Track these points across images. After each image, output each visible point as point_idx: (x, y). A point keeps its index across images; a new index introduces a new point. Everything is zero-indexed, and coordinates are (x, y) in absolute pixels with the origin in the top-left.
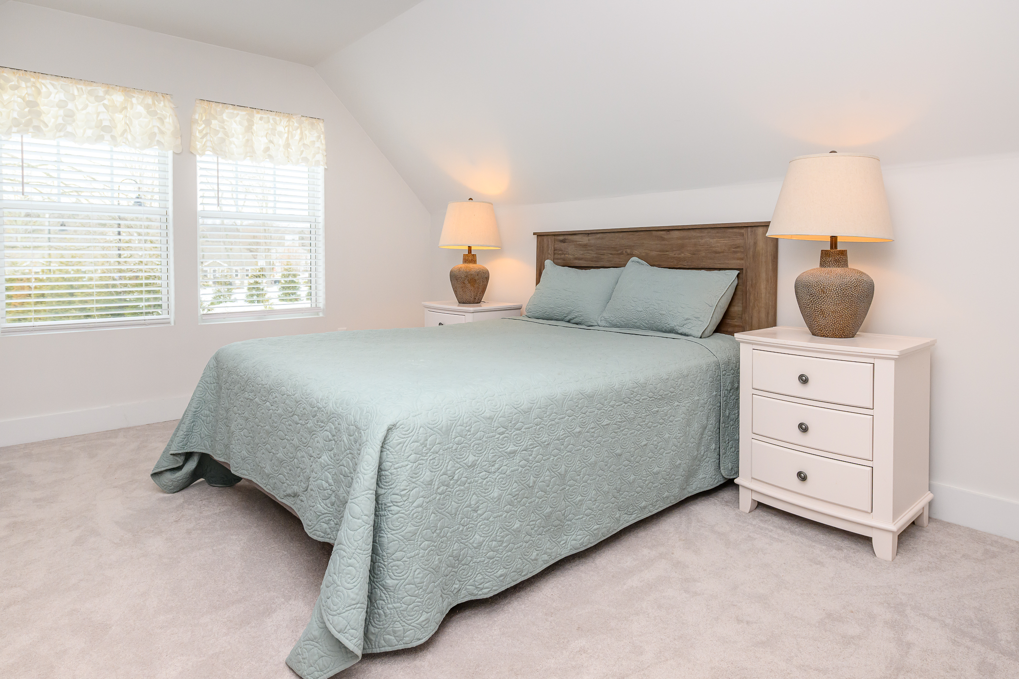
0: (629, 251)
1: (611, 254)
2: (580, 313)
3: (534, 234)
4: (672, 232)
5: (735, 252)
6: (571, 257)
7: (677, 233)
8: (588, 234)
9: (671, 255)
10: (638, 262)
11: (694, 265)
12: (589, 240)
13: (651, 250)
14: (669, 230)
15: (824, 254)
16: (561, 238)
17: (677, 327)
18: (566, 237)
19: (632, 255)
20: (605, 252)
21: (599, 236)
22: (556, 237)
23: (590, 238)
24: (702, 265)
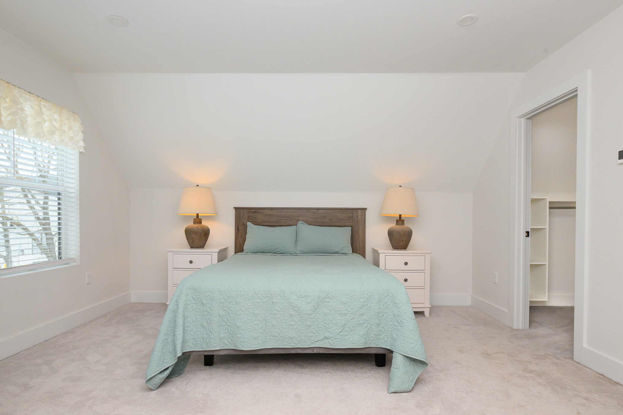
0: (296, 218)
1: (286, 220)
2: (284, 248)
3: (234, 208)
4: (320, 210)
5: (349, 220)
6: (260, 220)
7: (322, 210)
8: (272, 209)
9: (319, 220)
10: (302, 223)
11: (331, 225)
12: (272, 212)
13: (308, 218)
14: (318, 209)
15: (397, 221)
16: (254, 210)
17: (339, 251)
18: (257, 210)
19: (299, 220)
20: (282, 218)
21: (278, 210)
22: (249, 210)
23: (272, 211)
24: (334, 224)
